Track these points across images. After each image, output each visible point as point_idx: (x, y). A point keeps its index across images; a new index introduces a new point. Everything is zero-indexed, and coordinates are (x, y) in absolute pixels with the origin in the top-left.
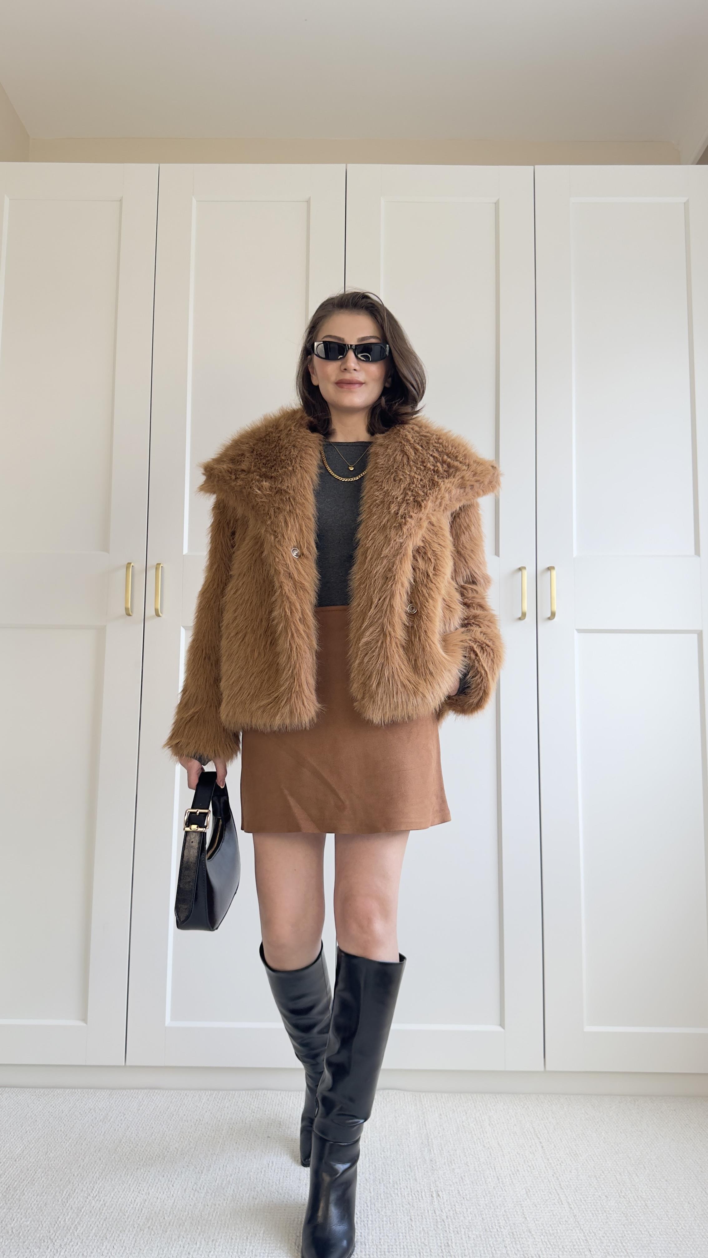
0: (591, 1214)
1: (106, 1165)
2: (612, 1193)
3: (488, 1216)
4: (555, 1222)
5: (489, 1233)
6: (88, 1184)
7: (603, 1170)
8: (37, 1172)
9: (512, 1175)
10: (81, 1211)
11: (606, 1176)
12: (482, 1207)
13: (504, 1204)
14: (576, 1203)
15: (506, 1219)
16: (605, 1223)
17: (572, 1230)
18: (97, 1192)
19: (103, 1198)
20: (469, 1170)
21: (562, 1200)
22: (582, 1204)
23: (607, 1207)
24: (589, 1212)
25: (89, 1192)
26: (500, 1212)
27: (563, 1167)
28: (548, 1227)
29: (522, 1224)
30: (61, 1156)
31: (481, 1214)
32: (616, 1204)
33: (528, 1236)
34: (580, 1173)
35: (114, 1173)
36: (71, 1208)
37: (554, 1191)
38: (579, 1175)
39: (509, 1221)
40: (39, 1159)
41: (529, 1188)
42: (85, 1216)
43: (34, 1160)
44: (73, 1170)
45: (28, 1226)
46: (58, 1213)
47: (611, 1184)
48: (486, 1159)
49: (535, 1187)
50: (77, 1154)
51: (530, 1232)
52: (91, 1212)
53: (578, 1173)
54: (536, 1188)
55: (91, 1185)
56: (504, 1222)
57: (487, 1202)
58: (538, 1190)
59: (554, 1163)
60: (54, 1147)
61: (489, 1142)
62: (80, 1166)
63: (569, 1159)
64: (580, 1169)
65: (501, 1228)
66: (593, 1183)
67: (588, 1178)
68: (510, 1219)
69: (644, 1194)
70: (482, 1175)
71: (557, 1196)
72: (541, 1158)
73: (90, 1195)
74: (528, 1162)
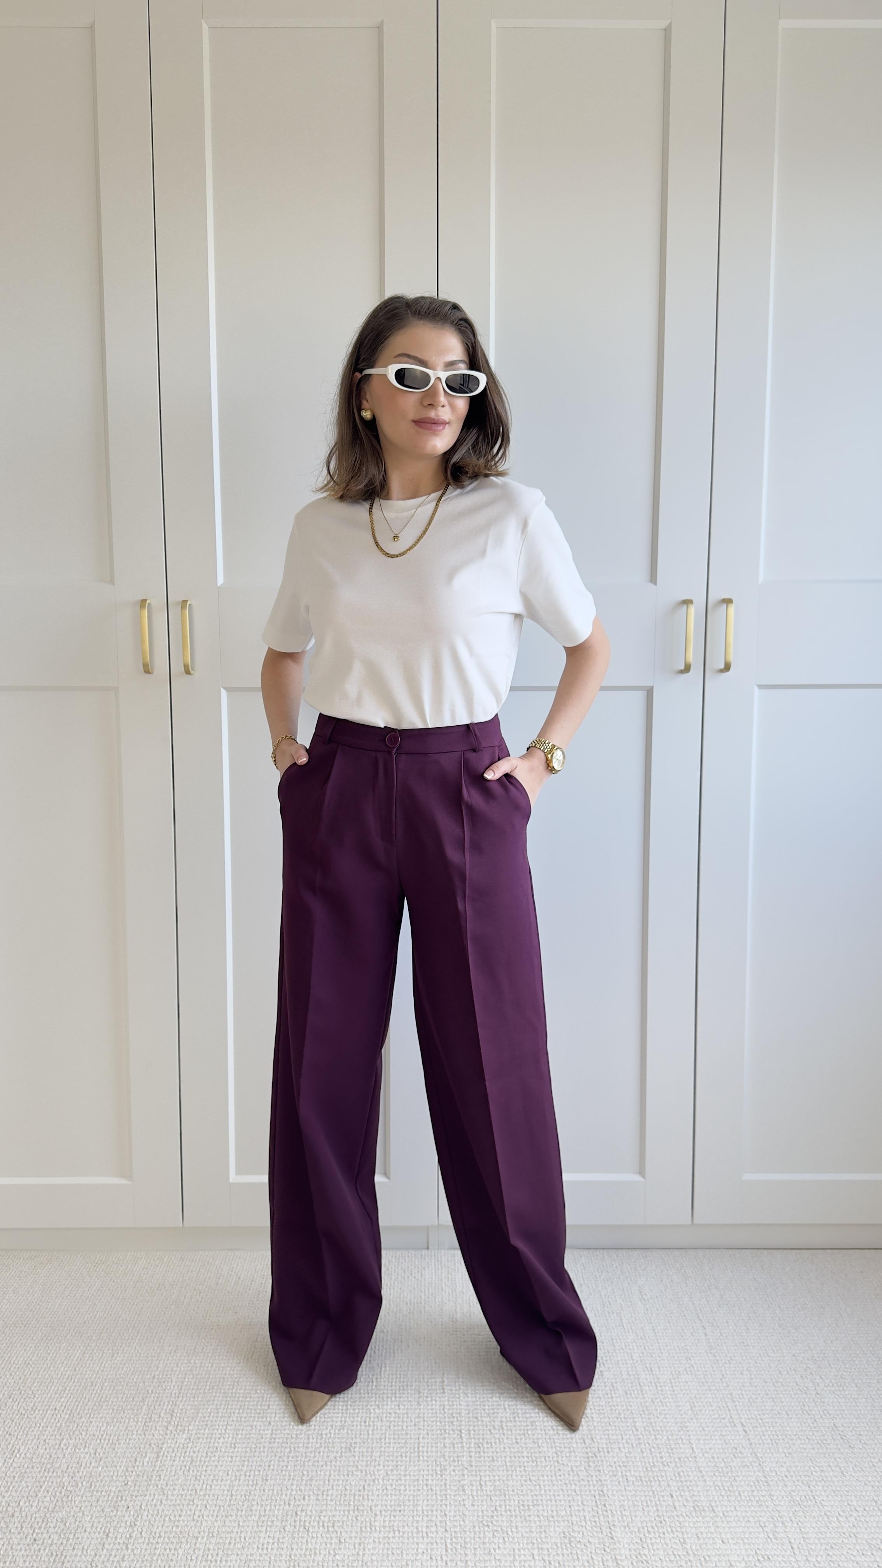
0: (770, 1441)
1: (186, 1374)
2: (792, 1406)
3: (647, 1445)
4: (728, 1454)
5: (650, 1474)
6: (165, 1406)
7: (781, 1369)
8: (104, 1388)
9: (672, 1380)
10: (161, 1448)
11: (784, 1379)
12: (639, 1433)
13: (665, 1427)
14: (751, 1423)
15: (670, 1451)
16: (787, 1455)
17: (748, 1467)
18: (178, 1419)
19: (187, 1429)
20: (621, 1374)
21: (734, 1421)
22: (758, 1425)
23: (788, 1428)
24: (767, 1437)
25: (169, 1419)
26: (661, 1440)
27: (732, 1365)
28: (720, 1462)
29: (690, 1459)
30: (130, 1360)
31: (640, 1444)
32: (799, 1425)
33: (698, 1477)
34: (753, 1376)
35: (195, 1388)
36: (150, 1445)
37: (724, 1405)
38: (752, 1379)
39: (673, 1453)
40: (104, 1367)
41: (694, 1400)
42: (167, 1457)
43: (98, 1368)
44: (146, 1384)
45: (100, 1475)
46: (134, 1453)
47: (791, 1392)
48: (641, 1355)
49: (700, 1398)
50: (149, 1358)
51: (701, 1472)
52: (173, 1451)
53: (751, 1375)
54: (703, 1399)
55: (169, 1407)
56: (667, 1455)
57: (645, 1425)
58: (704, 1404)
59: (722, 1360)
60: (121, 1346)
61: (642, 1328)
62: (154, 1377)
63: (739, 1354)
64: (753, 1369)
65: (664, 1465)
66: (769, 1390)
67: (763, 1384)
68: (675, 1450)
69: (832, 1408)
70: (637, 1380)
71: (728, 1412)
72: (705, 1354)
73: (170, 1423)
74: (690, 1359)
